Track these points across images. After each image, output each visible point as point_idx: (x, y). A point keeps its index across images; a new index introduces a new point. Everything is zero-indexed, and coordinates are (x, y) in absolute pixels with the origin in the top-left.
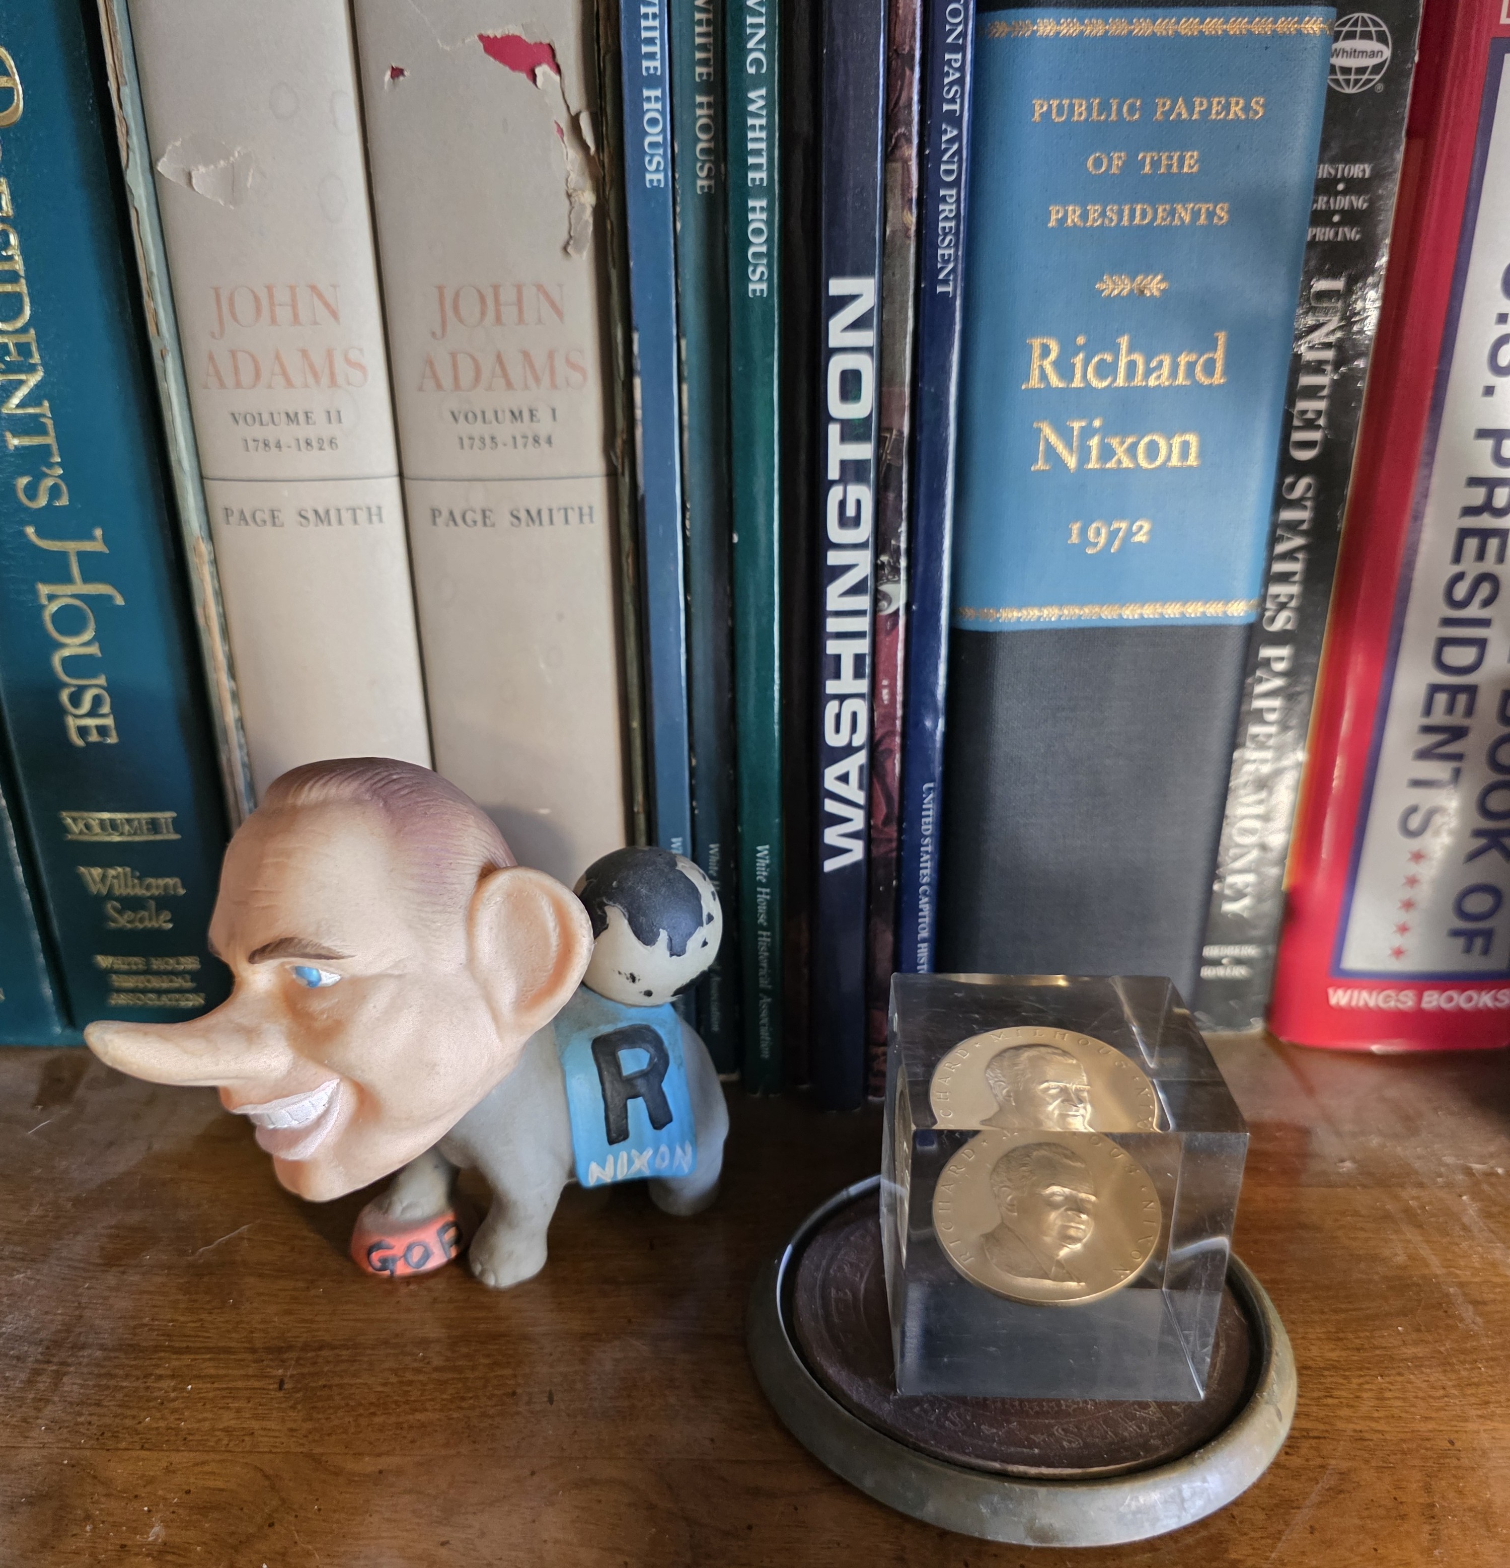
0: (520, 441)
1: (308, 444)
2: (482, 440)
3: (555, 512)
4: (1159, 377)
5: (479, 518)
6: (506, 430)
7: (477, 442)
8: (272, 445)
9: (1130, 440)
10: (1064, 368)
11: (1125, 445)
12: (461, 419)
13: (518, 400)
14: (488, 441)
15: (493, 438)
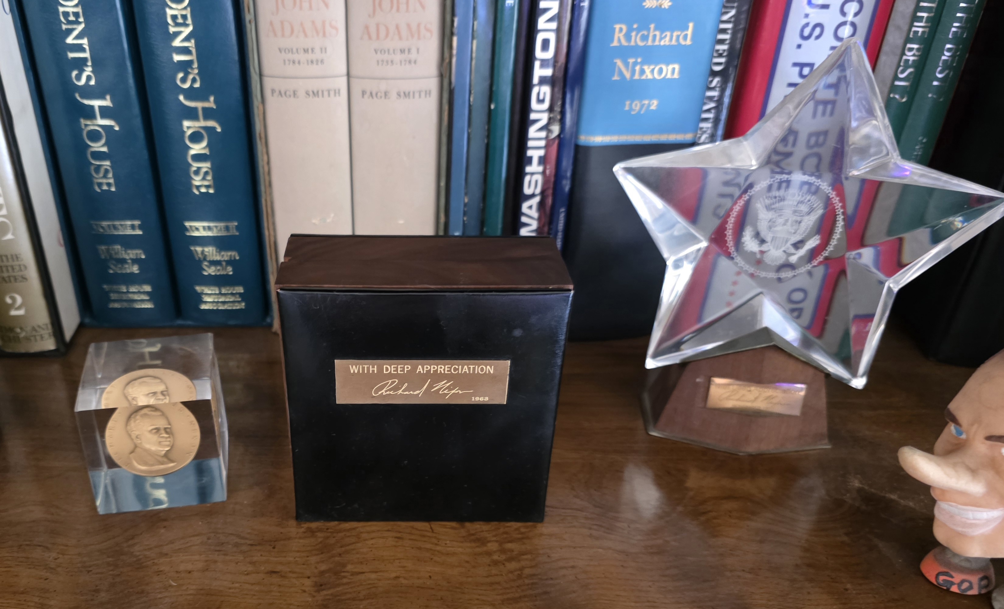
0: (403, 63)
1: (312, 62)
2: (387, 62)
3: (415, 93)
4: (665, 41)
5: (383, 95)
6: (398, 57)
7: (385, 63)
8: (297, 62)
9: (652, 67)
10: (628, 37)
11: (650, 70)
12: (379, 52)
13: (404, 44)
14: (390, 63)
15: (392, 62)
